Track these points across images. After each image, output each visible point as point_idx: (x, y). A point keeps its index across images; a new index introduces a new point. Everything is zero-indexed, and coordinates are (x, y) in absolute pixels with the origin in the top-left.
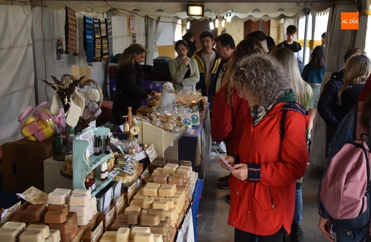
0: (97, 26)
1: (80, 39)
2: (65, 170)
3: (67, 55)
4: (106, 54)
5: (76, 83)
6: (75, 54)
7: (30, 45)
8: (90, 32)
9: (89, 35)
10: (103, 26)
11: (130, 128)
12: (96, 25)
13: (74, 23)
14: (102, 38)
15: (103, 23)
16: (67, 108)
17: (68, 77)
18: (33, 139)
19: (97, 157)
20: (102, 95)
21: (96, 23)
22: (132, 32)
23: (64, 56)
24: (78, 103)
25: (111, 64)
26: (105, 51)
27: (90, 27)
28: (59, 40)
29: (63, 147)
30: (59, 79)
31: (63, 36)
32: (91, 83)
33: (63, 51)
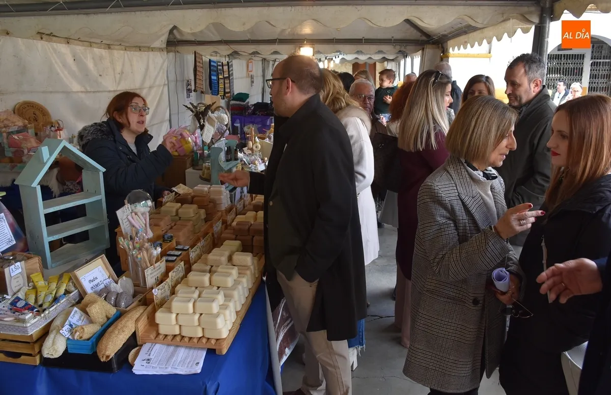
0: (221, 68)
1: (206, 80)
2: (203, 175)
3: (195, 93)
4: (228, 93)
5: (208, 107)
6: (202, 92)
7: (166, 85)
8: (215, 73)
9: (214, 76)
10: (226, 68)
11: (253, 145)
12: (219, 67)
13: (202, 66)
14: (224, 78)
15: (225, 65)
16: (202, 127)
17: (202, 105)
18: (176, 154)
19: (228, 163)
20: (230, 119)
21: (220, 66)
22: (251, 73)
23: (193, 94)
24: (212, 124)
25: (232, 102)
26: (227, 90)
27: (215, 69)
28: (188, 81)
29: (200, 159)
30: (195, 104)
31: (192, 77)
32: (220, 108)
33: (191, 90)
